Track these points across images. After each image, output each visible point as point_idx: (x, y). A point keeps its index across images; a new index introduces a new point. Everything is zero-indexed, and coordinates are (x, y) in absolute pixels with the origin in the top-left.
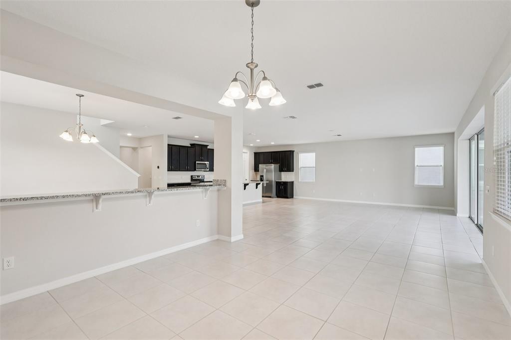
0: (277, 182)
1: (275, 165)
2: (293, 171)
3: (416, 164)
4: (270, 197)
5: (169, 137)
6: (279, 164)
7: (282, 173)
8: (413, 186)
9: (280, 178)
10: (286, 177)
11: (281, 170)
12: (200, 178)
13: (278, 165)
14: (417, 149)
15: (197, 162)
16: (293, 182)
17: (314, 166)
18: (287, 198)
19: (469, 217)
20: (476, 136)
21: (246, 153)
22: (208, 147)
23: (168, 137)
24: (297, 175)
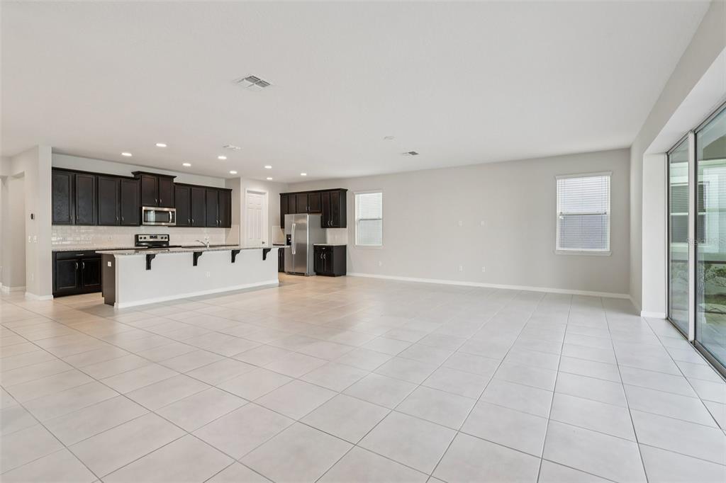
0: (315, 246)
1: (313, 216)
2: (345, 226)
3: (558, 212)
4: (303, 274)
5: (55, 151)
6: (320, 215)
7: (328, 230)
8: (553, 251)
9: (325, 239)
10: (334, 237)
11: (324, 225)
12: (159, 239)
13: (318, 217)
14: (559, 182)
15: (144, 208)
16: (345, 246)
17: (381, 217)
18: (333, 275)
19: (667, 319)
20: (691, 136)
21: (264, 193)
22: (175, 180)
23: (53, 152)
24: (352, 234)
